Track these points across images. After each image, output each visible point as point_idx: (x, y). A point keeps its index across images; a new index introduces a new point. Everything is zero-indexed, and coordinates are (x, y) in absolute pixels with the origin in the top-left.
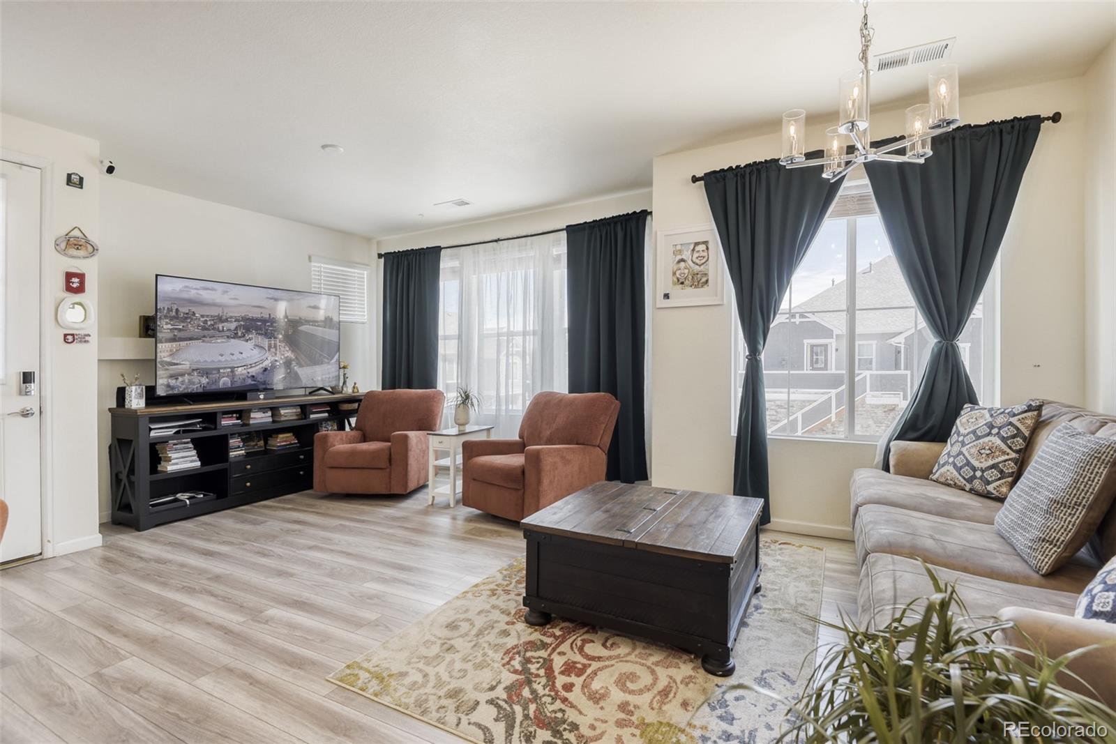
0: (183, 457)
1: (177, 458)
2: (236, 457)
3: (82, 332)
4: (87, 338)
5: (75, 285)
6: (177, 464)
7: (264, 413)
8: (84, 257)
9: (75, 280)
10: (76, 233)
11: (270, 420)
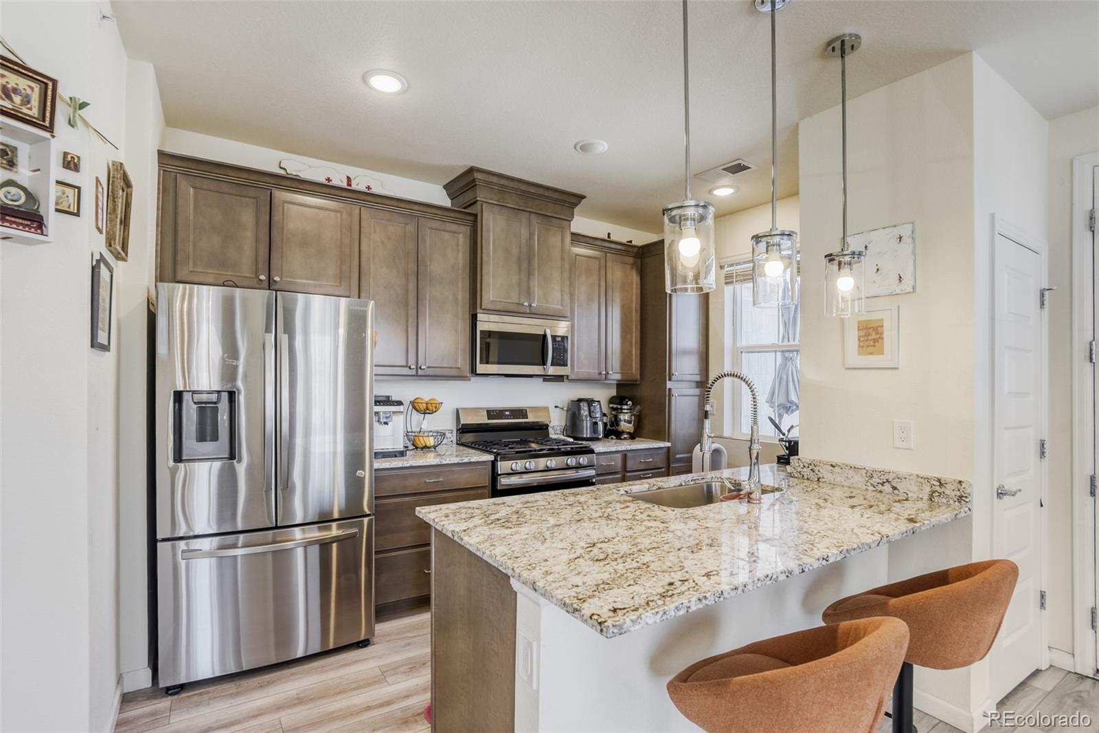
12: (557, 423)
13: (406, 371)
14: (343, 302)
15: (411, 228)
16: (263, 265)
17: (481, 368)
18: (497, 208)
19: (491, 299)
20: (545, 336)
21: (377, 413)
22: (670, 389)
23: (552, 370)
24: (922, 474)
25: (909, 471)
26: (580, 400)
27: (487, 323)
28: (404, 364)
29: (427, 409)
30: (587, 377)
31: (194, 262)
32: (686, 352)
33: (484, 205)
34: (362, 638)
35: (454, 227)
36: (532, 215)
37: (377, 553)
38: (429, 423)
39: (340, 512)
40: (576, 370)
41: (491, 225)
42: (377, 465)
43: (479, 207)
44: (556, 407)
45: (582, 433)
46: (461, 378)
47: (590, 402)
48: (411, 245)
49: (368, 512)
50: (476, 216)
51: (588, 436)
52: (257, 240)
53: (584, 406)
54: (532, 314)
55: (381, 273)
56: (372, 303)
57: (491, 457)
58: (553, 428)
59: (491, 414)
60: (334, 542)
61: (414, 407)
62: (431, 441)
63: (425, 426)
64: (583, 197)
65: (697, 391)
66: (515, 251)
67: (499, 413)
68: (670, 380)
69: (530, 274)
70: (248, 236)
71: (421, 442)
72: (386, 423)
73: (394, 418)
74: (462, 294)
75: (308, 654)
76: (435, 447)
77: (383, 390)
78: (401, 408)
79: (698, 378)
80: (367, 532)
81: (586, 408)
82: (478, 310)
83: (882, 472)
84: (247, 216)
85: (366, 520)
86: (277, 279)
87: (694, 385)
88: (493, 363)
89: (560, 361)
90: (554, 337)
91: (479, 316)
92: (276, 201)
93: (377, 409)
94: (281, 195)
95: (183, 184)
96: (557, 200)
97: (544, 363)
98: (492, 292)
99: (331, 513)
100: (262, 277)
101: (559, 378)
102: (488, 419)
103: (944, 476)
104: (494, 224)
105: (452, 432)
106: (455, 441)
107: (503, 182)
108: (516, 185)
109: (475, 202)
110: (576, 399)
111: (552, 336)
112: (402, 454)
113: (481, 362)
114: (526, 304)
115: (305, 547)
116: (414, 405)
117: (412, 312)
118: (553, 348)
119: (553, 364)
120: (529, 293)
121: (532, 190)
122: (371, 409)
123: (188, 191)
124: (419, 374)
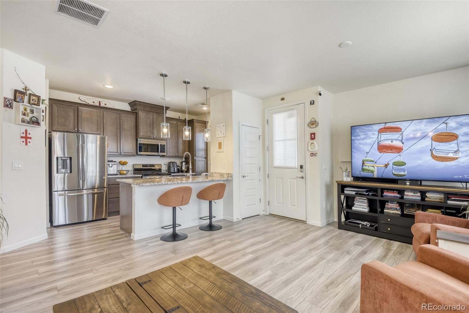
0: (360, 205)
1: (357, 205)
2: (393, 214)
3: (315, 152)
4: (316, 154)
5: (313, 137)
6: (357, 207)
7: (414, 193)
8: (315, 127)
9: (313, 135)
10: (313, 120)
11: (420, 198)
12: (164, 169)
13: (117, 154)
14: (98, 136)
15: (118, 116)
16: (76, 126)
17: (139, 153)
18: (143, 111)
19: (142, 135)
20: (158, 145)
21: (109, 164)
22: (195, 159)
23: (160, 154)
24: (227, 173)
25: (225, 172)
26: (170, 162)
27: (141, 141)
28: (117, 152)
29: (124, 164)
30: (172, 156)
31: (57, 125)
32: (201, 150)
33: (139, 110)
34: (103, 217)
35: (131, 116)
36: (154, 113)
37: (108, 199)
38: (124, 168)
39: (98, 186)
40: (168, 154)
41: (141, 115)
42: (108, 177)
43: (138, 111)
44: (164, 164)
45: (171, 171)
46: (134, 156)
47: (173, 163)
48: (118, 121)
49: (106, 187)
50: (137, 113)
51: (173, 172)
52: (74, 120)
53: (171, 164)
54: (154, 139)
55: (110, 129)
56: (107, 137)
57: (141, 175)
58: (163, 170)
59: (143, 166)
60: (96, 194)
61: (120, 164)
62: (125, 172)
63: (123, 169)
64: (169, 108)
65: (205, 160)
66: (149, 122)
67: (146, 166)
68: (195, 156)
69: (153, 128)
70: (72, 119)
71: (122, 172)
72: (111, 167)
73: (113, 166)
74: (134, 134)
75: (88, 220)
76: (126, 174)
77: (111, 159)
78: (116, 163)
79: (205, 156)
80: (106, 192)
81: (172, 164)
82: (138, 138)
83: (222, 173)
84: (72, 114)
85: (105, 189)
86: (80, 130)
87: (205, 158)
88: (143, 152)
89: (163, 151)
90: (161, 145)
91: (138, 139)
92: (79, 110)
93: (108, 163)
94: (81, 108)
95: (54, 106)
96: (161, 108)
97: (158, 152)
98: (141, 133)
99: (95, 187)
100: (76, 129)
101: (163, 156)
102: (143, 167)
103: (229, 173)
104: (142, 115)
105: (132, 170)
106: (133, 173)
107: (144, 104)
108: (149, 105)
109: (137, 109)
110: (169, 162)
111: (160, 145)
112: (116, 175)
113: (139, 151)
114: (152, 136)
115: (88, 194)
116: (120, 163)
117: (119, 138)
118: (161, 148)
119: (160, 152)
120: (153, 133)
121: (154, 106)
122: (107, 163)
123: (55, 107)
124: (120, 155)
